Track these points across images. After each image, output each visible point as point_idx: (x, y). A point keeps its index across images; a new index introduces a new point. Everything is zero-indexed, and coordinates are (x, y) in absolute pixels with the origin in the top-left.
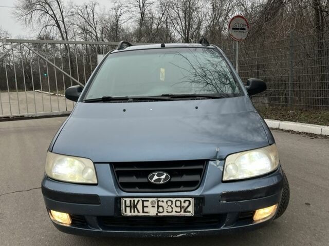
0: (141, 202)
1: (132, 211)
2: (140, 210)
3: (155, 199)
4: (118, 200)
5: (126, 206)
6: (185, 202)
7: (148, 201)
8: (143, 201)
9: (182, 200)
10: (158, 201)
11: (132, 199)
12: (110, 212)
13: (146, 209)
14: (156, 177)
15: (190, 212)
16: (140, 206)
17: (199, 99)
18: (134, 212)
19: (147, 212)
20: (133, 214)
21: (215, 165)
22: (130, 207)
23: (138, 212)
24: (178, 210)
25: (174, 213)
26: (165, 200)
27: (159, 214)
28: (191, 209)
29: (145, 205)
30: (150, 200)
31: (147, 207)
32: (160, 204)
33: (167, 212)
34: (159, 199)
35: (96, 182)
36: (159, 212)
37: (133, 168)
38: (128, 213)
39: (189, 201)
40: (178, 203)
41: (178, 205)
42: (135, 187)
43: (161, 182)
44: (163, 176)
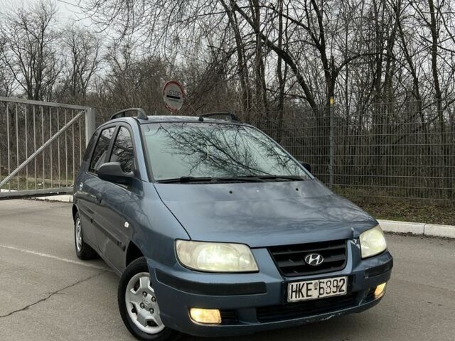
0: (305, 285)
1: (298, 295)
2: (305, 295)
3: (317, 281)
4: (284, 286)
5: (292, 292)
6: (340, 281)
7: (311, 283)
8: (307, 284)
9: (339, 279)
10: (320, 283)
11: (298, 283)
12: (275, 300)
13: (310, 293)
14: (311, 260)
15: (343, 291)
16: (304, 291)
18: (299, 297)
19: (310, 296)
20: (298, 299)
22: (296, 291)
23: (303, 296)
24: (335, 289)
25: (332, 294)
26: (325, 280)
27: (320, 296)
28: (344, 288)
29: (309, 288)
30: (313, 282)
31: (311, 290)
32: (322, 285)
33: (327, 293)
34: (321, 280)
35: (257, 269)
36: (320, 294)
37: (288, 251)
38: (294, 298)
39: (344, 280)
40: (335, 282)
41: (335, 285)
42: (293, 272)
43: (317, 263)
44: (318, 258)
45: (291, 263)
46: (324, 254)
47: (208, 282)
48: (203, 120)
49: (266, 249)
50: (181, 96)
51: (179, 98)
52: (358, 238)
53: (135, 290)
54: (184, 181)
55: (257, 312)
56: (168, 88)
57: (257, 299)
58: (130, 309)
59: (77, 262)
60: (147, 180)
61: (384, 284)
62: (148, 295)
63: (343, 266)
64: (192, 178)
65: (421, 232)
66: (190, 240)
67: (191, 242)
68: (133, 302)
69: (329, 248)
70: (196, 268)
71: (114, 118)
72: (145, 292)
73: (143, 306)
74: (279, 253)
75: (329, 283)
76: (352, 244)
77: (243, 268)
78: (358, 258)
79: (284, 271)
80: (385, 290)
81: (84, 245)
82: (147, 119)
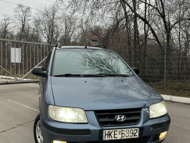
0: (113, 132)
1: (109, 137)
3: (120, 130)
4: (101, 132)
5: (105, 135)
6: (135, 130)
7: (117, 131)
8: (115, 131)
9: (134, 129)
10: (122, 131)
11: (109, 131)
12: (96, 139)
13: (116, 136)
14: (119, 118)
15: (137, 136)
16: (113, 134)
17: (118, 77)
18: (110, 138)
19: (116, 138)
21: (146, 110)
22: (108, 135)
23: (112, 137)
24: (131, 135)
25: (129, 137)
26: (125, 130)
27: (122, 138)
28: (137, 134)
29: (115, 133)
30: (118, 130)
31: (116, 134)
32: (123, 132)
33: (126, 136)
34: (123, 130)
35: (87, 122)
36: (122, 137)
37: (106, 113)
38: (106, 138)
39: (137, 130)
40: (132, 131)
41: (132, 132)
42: (108, 124)
44: (123, 117)
45: (107, 119)
46: (127, 115)
47: (60, 127)
48: (87, 48)
49: (93, 112)
50: (98, 40)
52: (149, 107)
54: (67, 76)
58: (37, 136)
60: (50, 75)
61: (166, 132)
63: (138, 122)
64: (71, 74)
66: (55, 105)
69: (130, 112)
74: (99, 114)
75: (127, 131)
76: (144, 111)
78: (148, 118)
79: (102, 124)
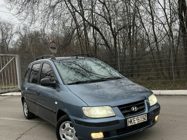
0: (133, 119)
2: (133, 123)
3: (137, 117)
4: (126, 121)
5: (129, 122)
8: (134, 118)
9: (144, 115)
10: (138, 117)
11: (130, 119)
12: (123, 126)
14: (133, 109)
16: (133, 121)
19: (135, 123)
20: (131, 125)
23: (132, 123)
25: (142, 121)
26: (140, 116)
28: (146, 118)
30: (136, 117)
31: (135, 120)
32: (139, 118)
35: (115, 115)
36: (138, 122)
37: (125, 107)
38: (129, 125)
39: (146, 115)
41: (143, 118)
42: (127, 114)
43: (136, 110)
44: (136, 108)
45: (126, 111)
46: (138, 106)
47: (98, 122)
48: (78, 58)
49: (117, 107)
50: (56, 47)
51: (56, 48)
52: (148, 99)
53: (64, 129)
54: (77, 83)
55: (117, 132)
56: (51, 45)
57: (116, 126)
58: (62, 137)
59: (27, 121)
60: (63, 84)
61: (157, 116)
62: (70, 130)
63: (144, 110)
64: (81, 82)
65: (159, 94)
66: (88, 106)
67: (88, 107)
68: (63, 134)
69: (139, 104)
70: (92, 117)
71: (37, 60)
72: (68, 129)
73: (68, 135)
74: (122, 108)
75: (141, 117)
76: (146, 102)
77: (110, 115)
78: (149, 107)
79: (125, 115)
80: (158, 117)
81: (29, 113)
82: (56, 59)
